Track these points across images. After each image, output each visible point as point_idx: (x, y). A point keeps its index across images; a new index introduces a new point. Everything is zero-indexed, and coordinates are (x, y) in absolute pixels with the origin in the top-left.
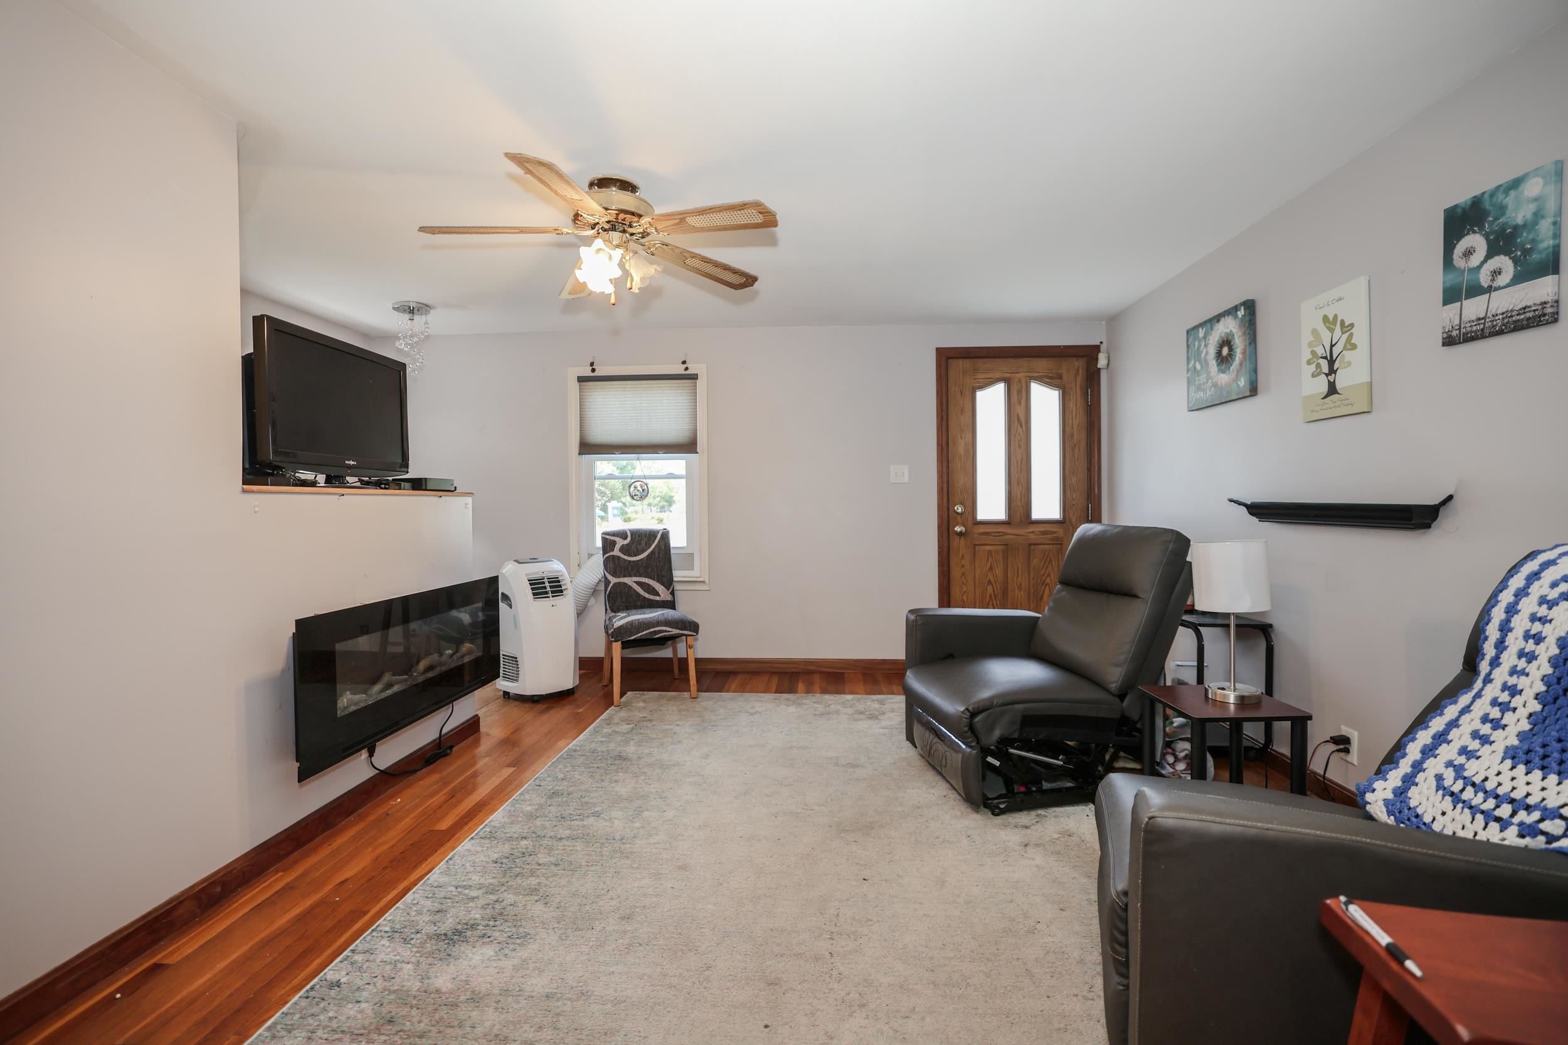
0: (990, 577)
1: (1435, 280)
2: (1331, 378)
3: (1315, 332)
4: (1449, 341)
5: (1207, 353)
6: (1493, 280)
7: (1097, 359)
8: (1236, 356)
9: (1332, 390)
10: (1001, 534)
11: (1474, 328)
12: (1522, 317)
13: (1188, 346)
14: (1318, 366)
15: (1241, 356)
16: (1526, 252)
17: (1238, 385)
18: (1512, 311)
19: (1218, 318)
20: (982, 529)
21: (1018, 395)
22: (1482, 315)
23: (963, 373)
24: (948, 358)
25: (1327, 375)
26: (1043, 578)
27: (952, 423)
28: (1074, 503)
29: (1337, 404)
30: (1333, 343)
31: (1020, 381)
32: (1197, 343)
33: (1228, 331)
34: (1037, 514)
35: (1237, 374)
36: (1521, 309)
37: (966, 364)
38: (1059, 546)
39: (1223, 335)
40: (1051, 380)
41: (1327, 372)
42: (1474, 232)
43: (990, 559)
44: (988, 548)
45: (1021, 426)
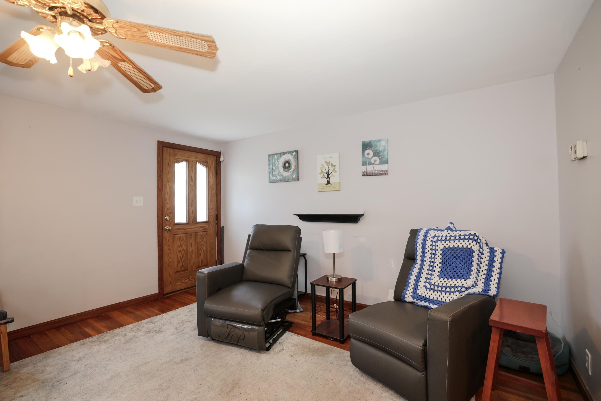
0: (181, 249)
1: (360, 159)
2: (328, 179)
3: (322, 165)
4: (364, 175)
5: (278, 164)
6: (375, 162)
7: (220, 157)
8: (292, 167)
9: (328, 183)
10: (185, 229)
11: (370, 173)
12: (382, 172)
13: (269, 160)
14: (324, 175)
15: (294, 168)
16: (382, 158)
17: (293, 177)
18: (379, 171)
19: (284, 153)
20: (177, 227)
21: (192, 167)
22: (372, 170)
23: (170, 154)
24: (163, 147)
25: (327, 178)
26: (201, 246)
27: (164, 178)
28: (211, 214)
29: (330, 187)
30: (329, 169)
31: (192, 162)
32: (273, 160)
33: (289, 159)
34: (199, 219)
35: (292, 173)
36: (381, 171)
37: (171, 150)
38: (207, 232)
39: (286, 159)
40: (204, 163)
41: (327, 177)
42: (370, 149)
43: (180, 240)
44: (179, 235)
45: (193, 181)
